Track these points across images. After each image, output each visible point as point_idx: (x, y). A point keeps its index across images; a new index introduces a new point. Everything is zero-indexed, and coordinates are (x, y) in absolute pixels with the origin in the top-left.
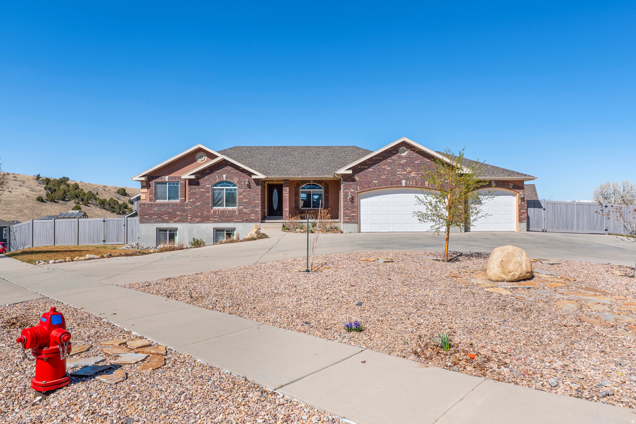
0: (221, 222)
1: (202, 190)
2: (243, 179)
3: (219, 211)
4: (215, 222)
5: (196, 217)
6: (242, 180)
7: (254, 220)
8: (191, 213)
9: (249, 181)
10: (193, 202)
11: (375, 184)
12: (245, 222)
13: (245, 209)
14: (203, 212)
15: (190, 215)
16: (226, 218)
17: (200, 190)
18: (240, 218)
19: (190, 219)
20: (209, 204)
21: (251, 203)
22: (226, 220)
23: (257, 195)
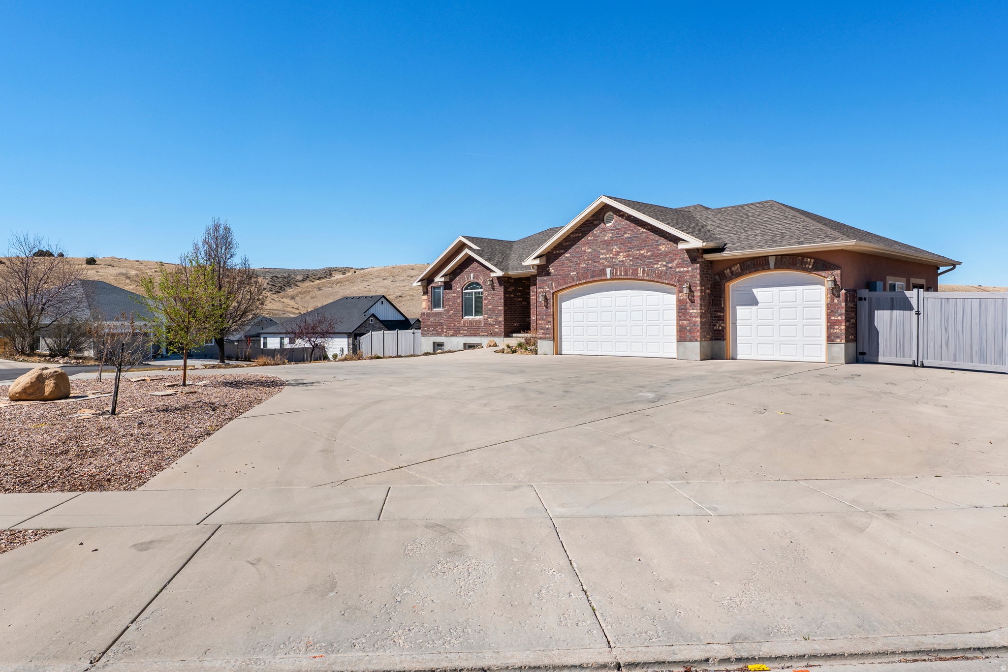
0: (469, 335)
3: (468, 321)
4: (465, 335)
5: (450, 329)
6: (487, 280)
7: (498, 334)
8: (446, 324)
9: (491, 281)
10: (447, 310)
11: (573, 278)
12: (489, 336)
13: (489, 319)
14: (455, 323)
15: (445, 327)
16: (473, 330)
17: (453, 295)
18: (486, 330)
19: (445, 331)
20: (460, 313)
21: (495, 310)
22: (473, 334)
23: (500, 299)
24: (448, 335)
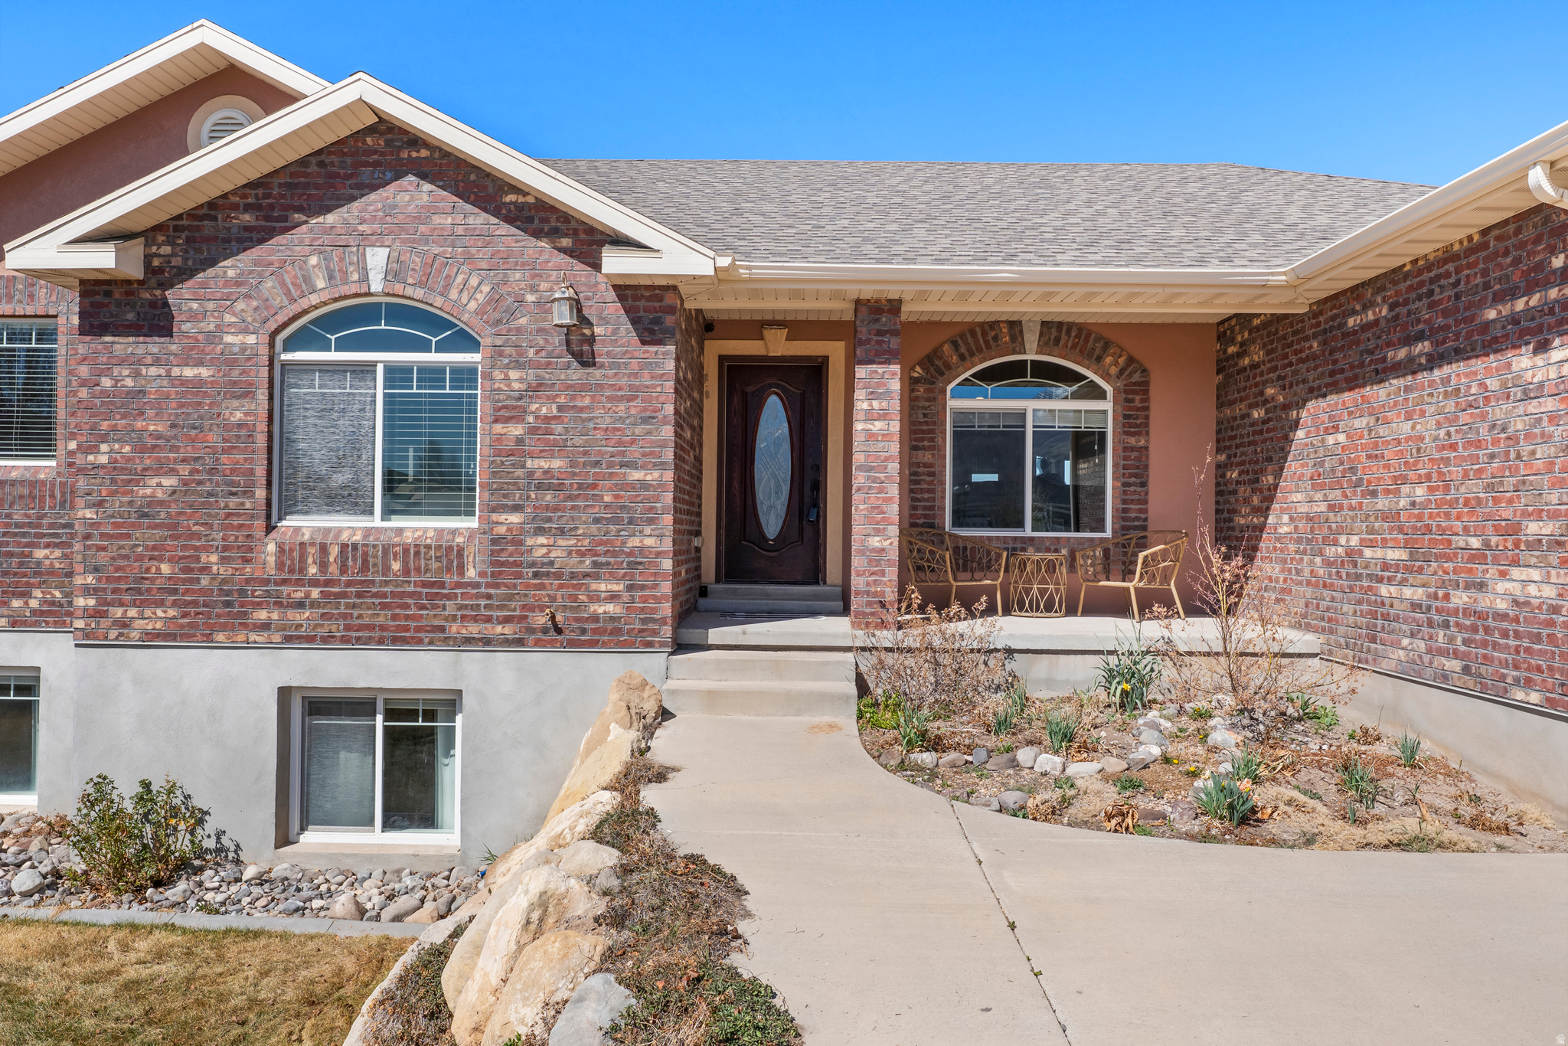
0: (345, 640)
1: (189, 372)
2: (533, 289)
3: (324, 549)
4: (293, 639)
5: (142, 595)
6: (521, 301)
7: (617, 631)
8: (102, 558)
9: (577, 305)
12: (537, 643)
13: (542, 540)
14: (198, 559)
15: (90, 579)
16: (384, 606)
17: (176, 372)
18: (501, 608)
19: (86, 609)
20: (249, 494)
21: (594, 486)
22: (382, 628)
23: (646, 420)
24: (113, 634)
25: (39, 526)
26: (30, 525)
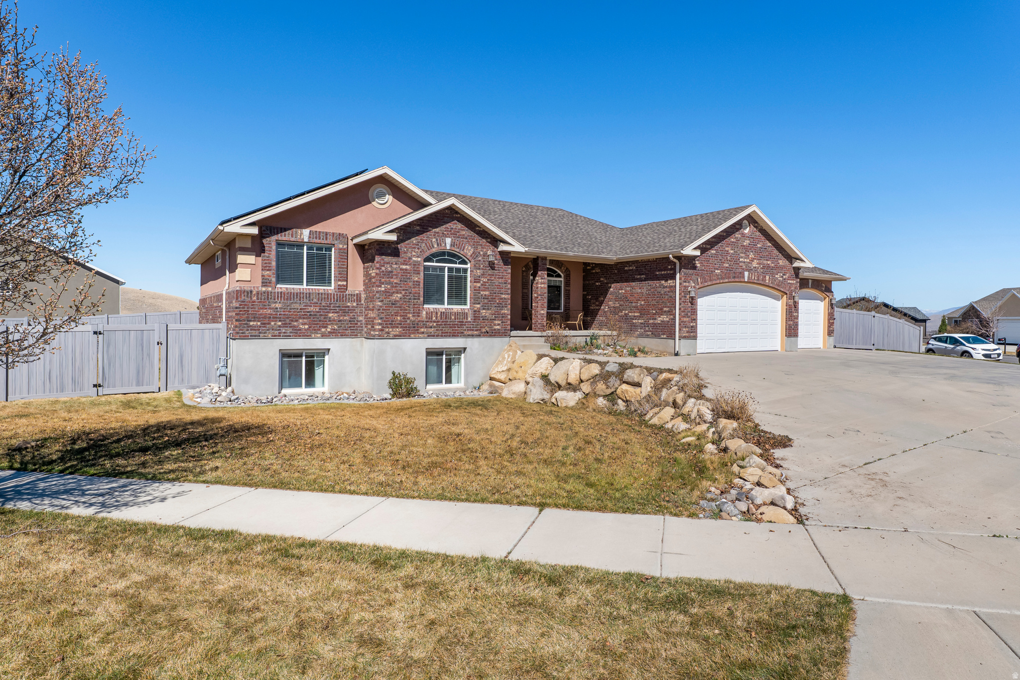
0: (442, 336)
1: (404, 267)
2: (482, 251)
4: (430, 336)
5: (393, 325)
6: (479, 253)
8: (382, 316)
9: (493, 255)
11: (718, 276)
12: (483, 336)
13: (484, 311)
14: (407, 316)
15: (380, 321)
16: (450, 327)
17: (401, 266)
18: (476, 327)
19: (379, 329)
20: (419, 299)
21: (495, 299)
22: (450, 333)
23: (505, 283)
24: (386, 335)
25: (330, 307)
26: (327, 306)
